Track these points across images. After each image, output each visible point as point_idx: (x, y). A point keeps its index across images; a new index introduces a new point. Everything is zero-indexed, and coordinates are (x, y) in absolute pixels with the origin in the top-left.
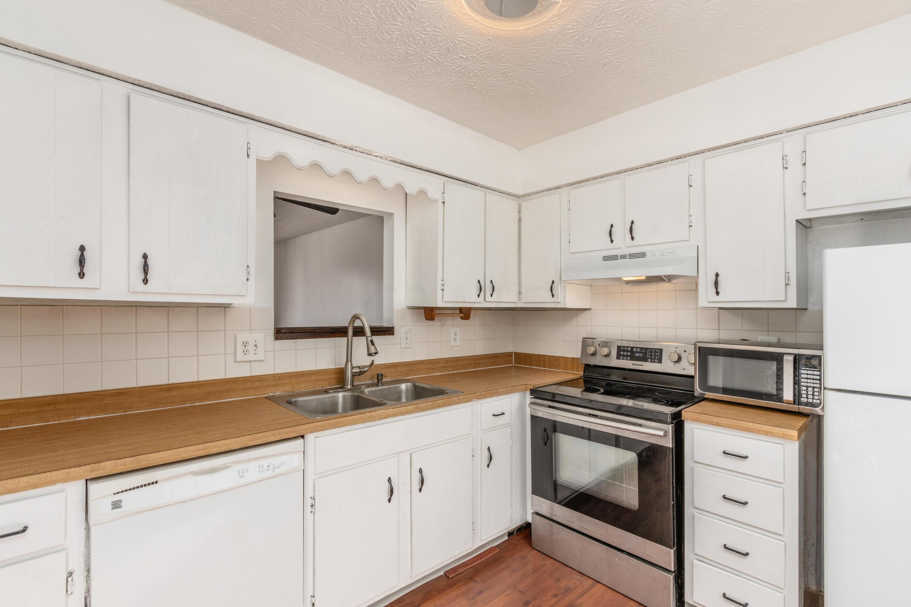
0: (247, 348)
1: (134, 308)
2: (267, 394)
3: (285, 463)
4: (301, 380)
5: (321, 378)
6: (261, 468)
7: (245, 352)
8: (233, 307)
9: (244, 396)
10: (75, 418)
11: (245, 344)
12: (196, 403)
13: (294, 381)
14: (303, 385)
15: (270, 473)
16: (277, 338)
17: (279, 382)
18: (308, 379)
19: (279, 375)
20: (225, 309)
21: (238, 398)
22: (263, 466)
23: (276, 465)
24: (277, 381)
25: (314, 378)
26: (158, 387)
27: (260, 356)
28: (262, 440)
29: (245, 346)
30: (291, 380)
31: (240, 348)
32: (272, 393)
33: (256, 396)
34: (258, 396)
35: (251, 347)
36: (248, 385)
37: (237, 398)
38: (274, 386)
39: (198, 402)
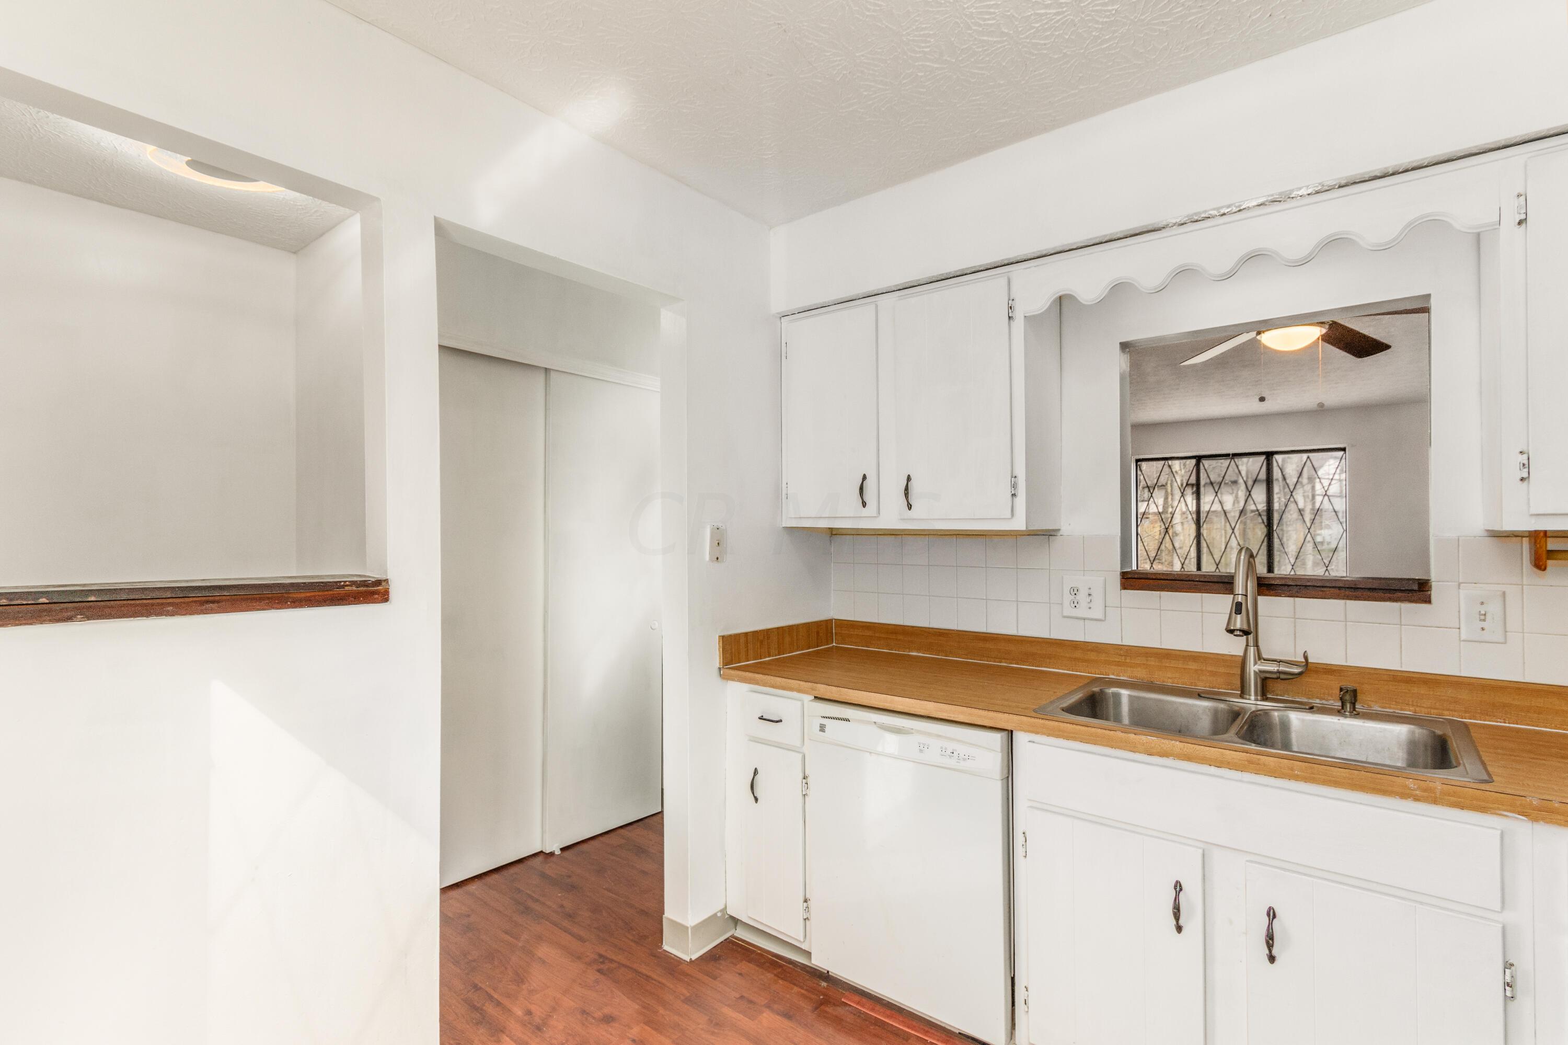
0: (1078, 597)
1: (955, 536)
2: (1106, 675)
3: (974, 758)
4: (1167, 665)
5: (1209, 669)
6: (944, 751)
7: (1076, 604)
8: (1061, 535)
9: (1073, 669)
10: (909, 652)
11: (1075, 591)
12: (1013, 664)
13: (1153, 663)
14: (1169, 675)
15: (952, 763)
16: (1124, 587)
17: (1126, 659)
18: (1180, 666)
19: (1126, 648)
20: (1049, 538)
21: (1064, 670)
22: (946, 748)
23: (962, 755)
24: (1123, 658)
25: (1193, 666)
26: (974, 634)
27: (1097, 613)
28: (949, 715)
29: (1075, 594)
30: (1147, 660)
31: (1068, 598)
32: (1113, 674)
33: (1089, 673)
34: (1091, 673)
35: (1082, 597)
36: (1078, 654)
37: (1062, 669)
38: (1118, 664)
39: (1016, 664)
